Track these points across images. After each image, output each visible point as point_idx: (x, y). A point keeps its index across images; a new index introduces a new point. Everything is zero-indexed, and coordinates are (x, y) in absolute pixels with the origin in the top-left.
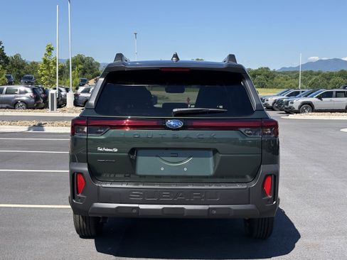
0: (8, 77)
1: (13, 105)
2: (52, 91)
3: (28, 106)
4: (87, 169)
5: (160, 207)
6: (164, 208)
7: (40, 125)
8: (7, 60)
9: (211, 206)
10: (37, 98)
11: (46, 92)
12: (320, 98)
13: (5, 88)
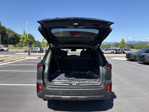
0: (35, 45)
1: (36, 52)
2: (44, 49)
3: (39, 52)
4: (42, 82)
5: (69, 97)
6: (71, 97)
7: (40, 57)
8: (36, 42)
9: (88, 96)
10: (41, 50)
11: (43, 49)
12: (105, 50)
13: (34, 48)
